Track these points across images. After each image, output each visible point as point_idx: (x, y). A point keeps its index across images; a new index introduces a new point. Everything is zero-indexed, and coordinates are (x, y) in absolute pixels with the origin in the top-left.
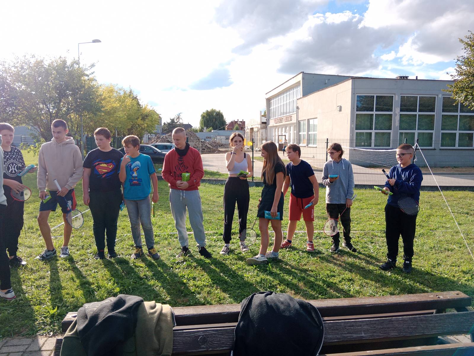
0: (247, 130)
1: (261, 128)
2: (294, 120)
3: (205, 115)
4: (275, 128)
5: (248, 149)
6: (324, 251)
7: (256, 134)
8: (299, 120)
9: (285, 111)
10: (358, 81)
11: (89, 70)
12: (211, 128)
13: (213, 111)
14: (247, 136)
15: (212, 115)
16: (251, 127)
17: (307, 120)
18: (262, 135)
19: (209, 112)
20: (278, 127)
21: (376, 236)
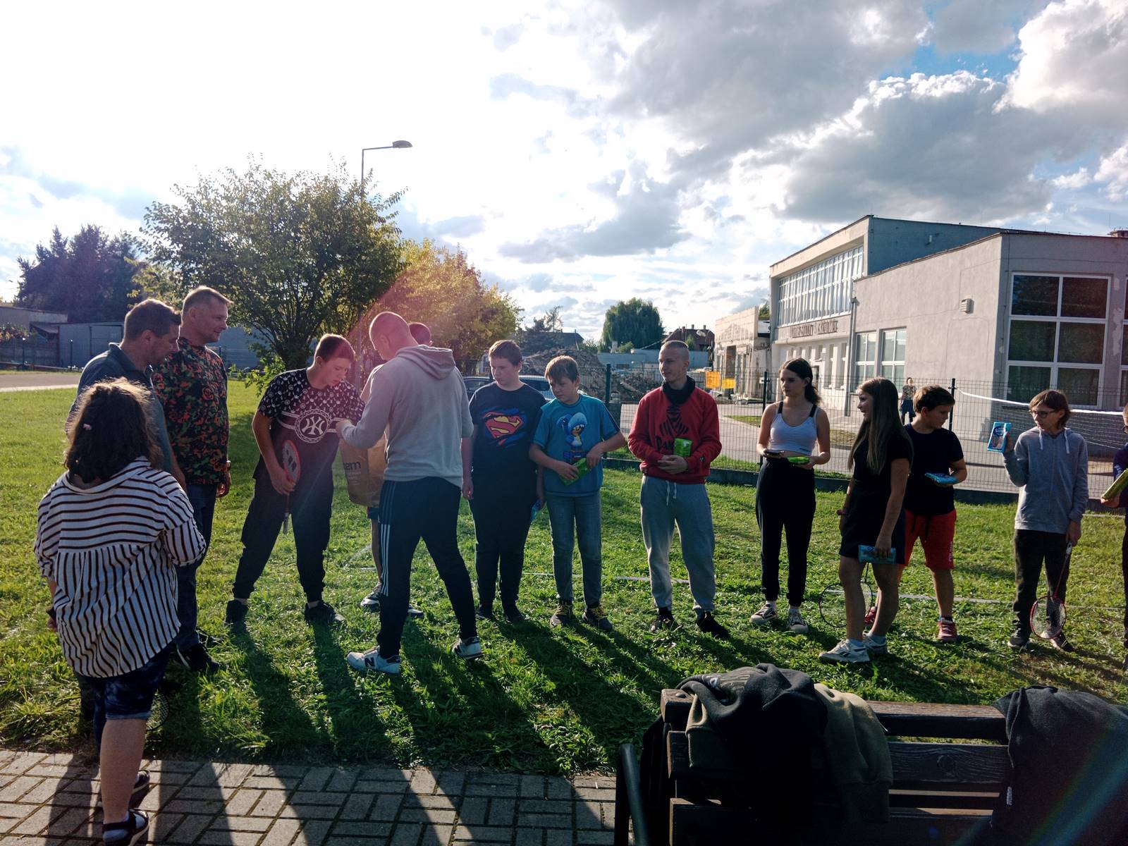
0: (720, 351)
1: (757, 348)
2: (844, 331)
3: (616, 313)
4: (790, 348)
5: (720, 395)
6: (993, 644)
7: (742, 361)
8: (857, 330)
9: (819, 308)
10: (1017, 242)
11: (386, 208)
12: (628, 344)
13: (635, 304)
14: (718, 365)
15: (633, 312)
16: (730, 344)
17: (878, 332)
18: (757, 364)
19: (627, 306)
20: (798, 347)
21: (1110, 618)
